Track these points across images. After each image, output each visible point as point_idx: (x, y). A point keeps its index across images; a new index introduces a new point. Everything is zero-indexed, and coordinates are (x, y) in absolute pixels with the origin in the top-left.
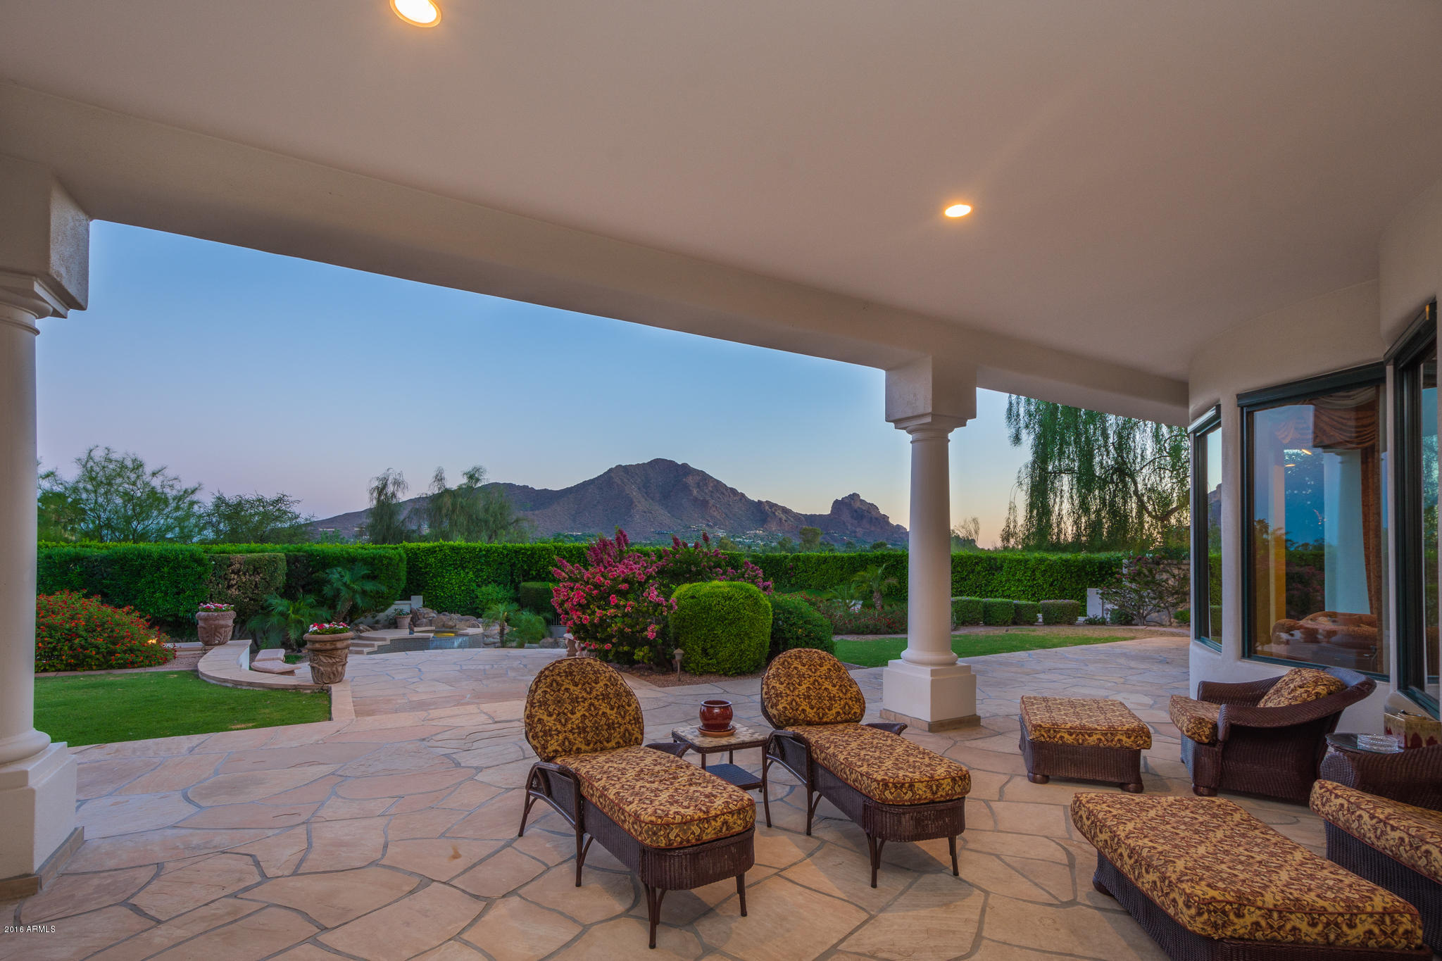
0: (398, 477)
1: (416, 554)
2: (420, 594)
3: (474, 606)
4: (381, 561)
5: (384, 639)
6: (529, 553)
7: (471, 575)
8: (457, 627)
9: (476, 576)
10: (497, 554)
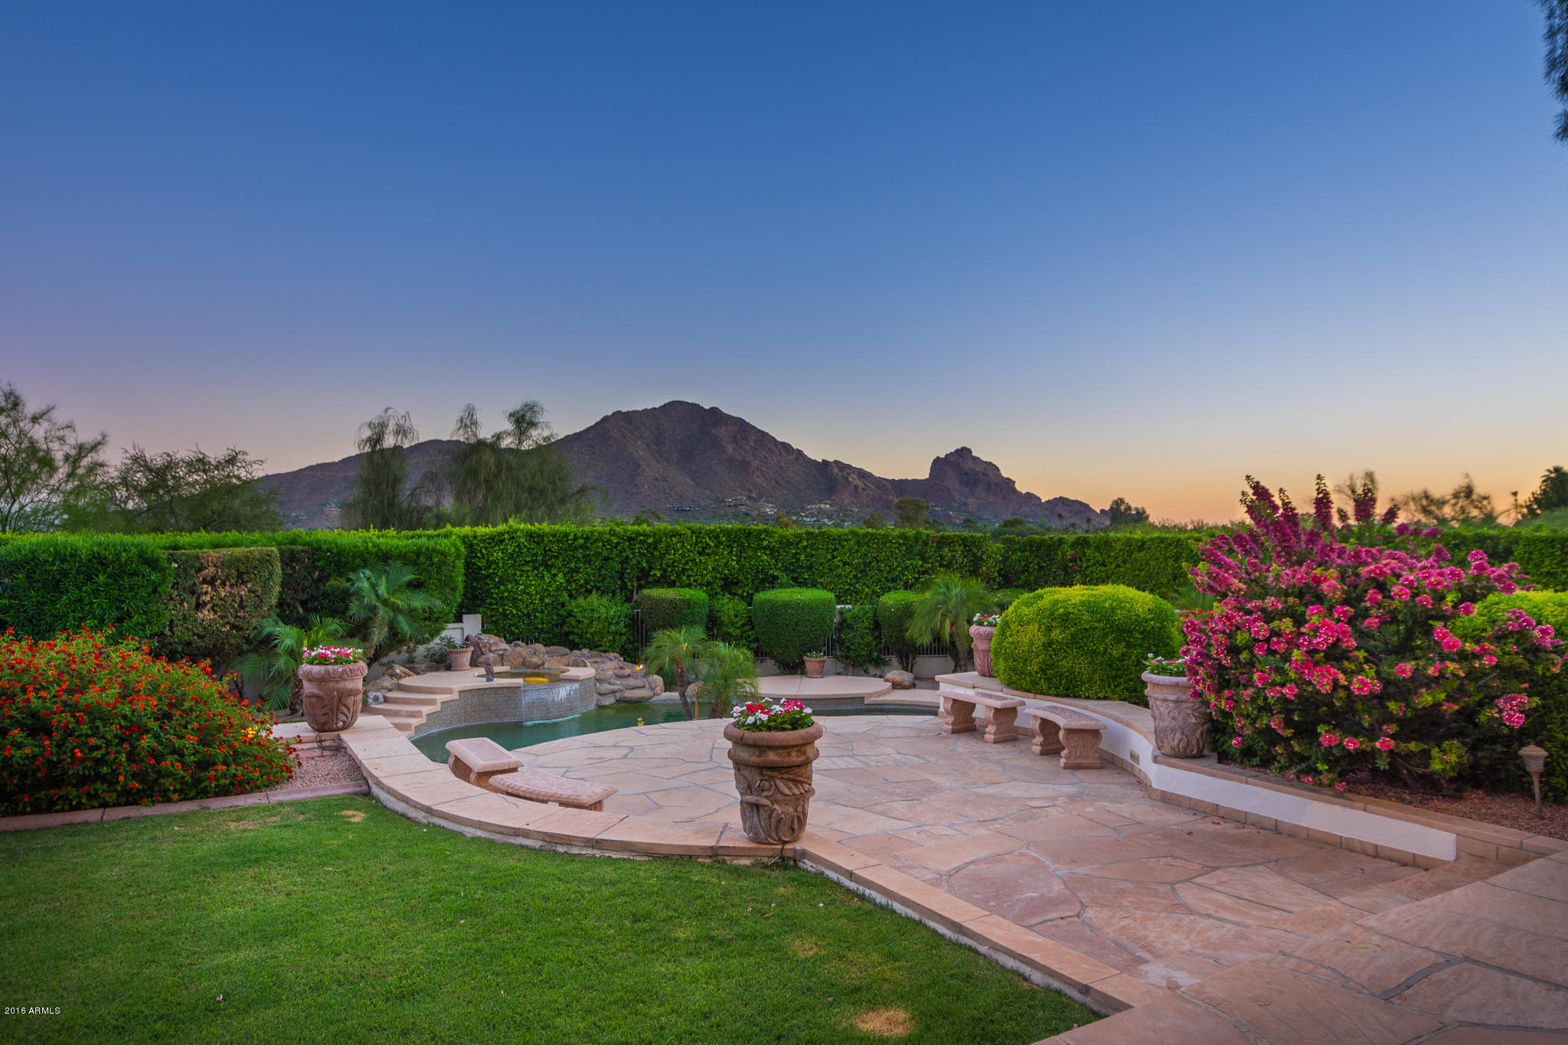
0: (402, 422)
1: (472, 545)
2: (476, 613)
3: (566, 629)
4: (431, 558)
5: (449, 691)
6: (650, 540)
7: (560, 578)
8: (546, 666)
9: (567, 581)
10: (601, 544)
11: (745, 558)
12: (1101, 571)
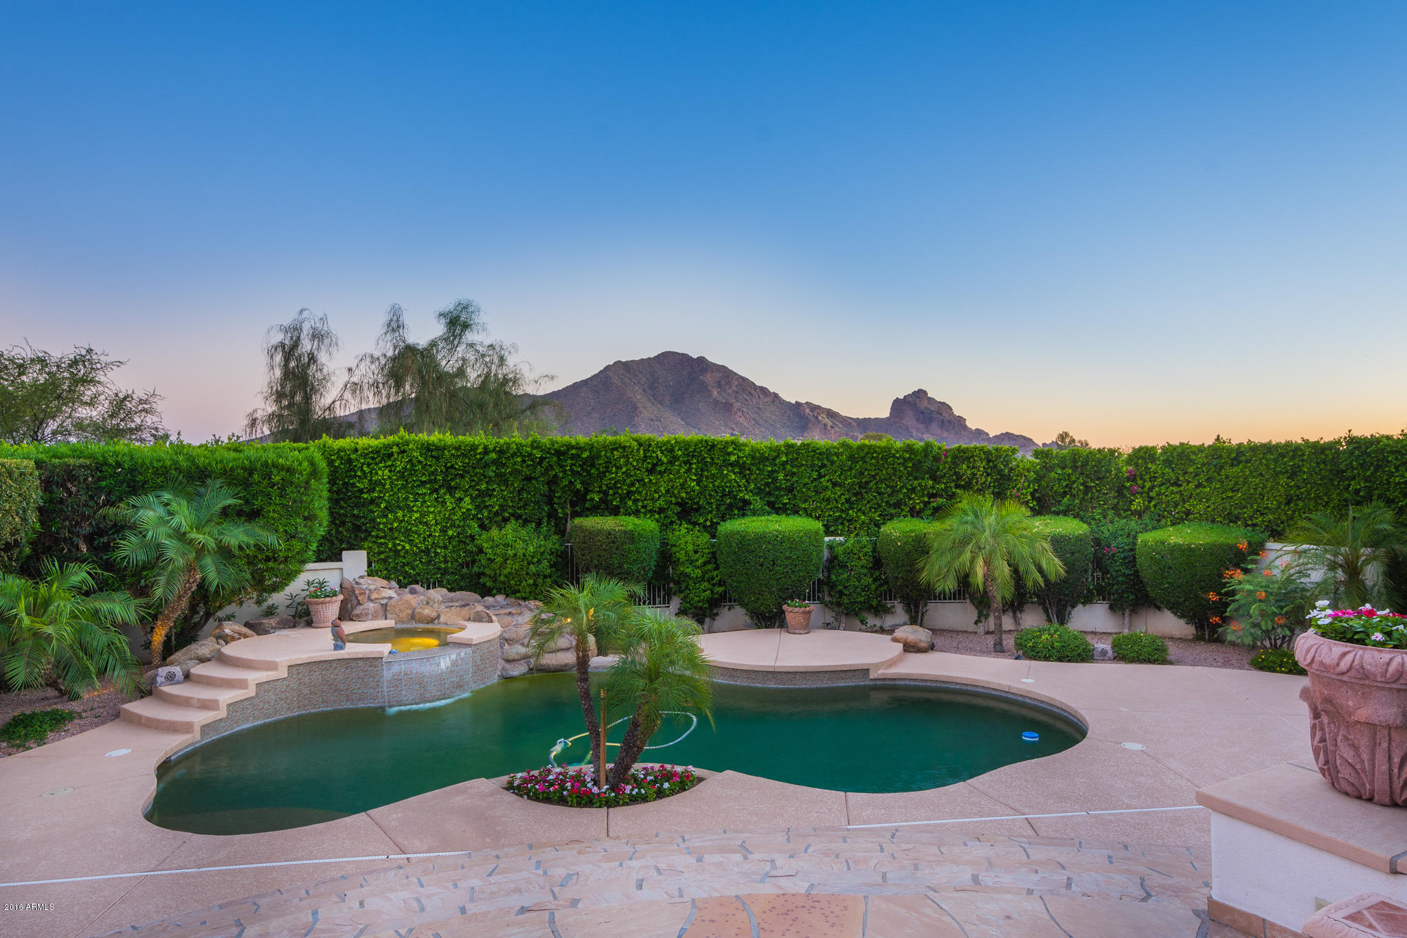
0: (318, 325)
1: (350, 461)
2: (361, 548)
3: (475, 569)
4: (268, 476)
5: (272, 666)
6: (585, 455)
7: (467, 503)
8: (442, 619)
9: (477, 507)
10: (519, 459)
11: (707, 477)
12: (1172, 493)
